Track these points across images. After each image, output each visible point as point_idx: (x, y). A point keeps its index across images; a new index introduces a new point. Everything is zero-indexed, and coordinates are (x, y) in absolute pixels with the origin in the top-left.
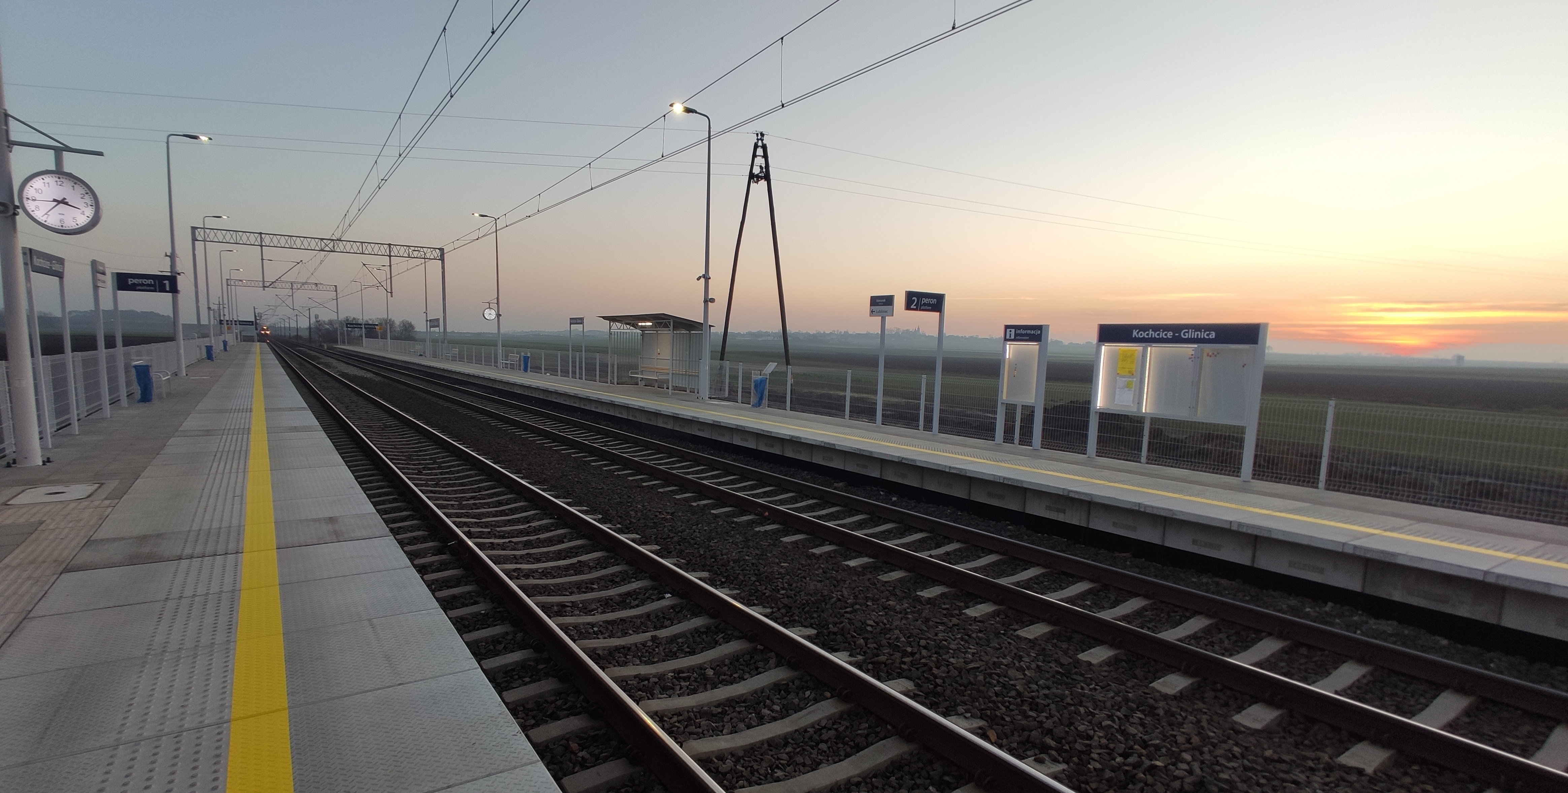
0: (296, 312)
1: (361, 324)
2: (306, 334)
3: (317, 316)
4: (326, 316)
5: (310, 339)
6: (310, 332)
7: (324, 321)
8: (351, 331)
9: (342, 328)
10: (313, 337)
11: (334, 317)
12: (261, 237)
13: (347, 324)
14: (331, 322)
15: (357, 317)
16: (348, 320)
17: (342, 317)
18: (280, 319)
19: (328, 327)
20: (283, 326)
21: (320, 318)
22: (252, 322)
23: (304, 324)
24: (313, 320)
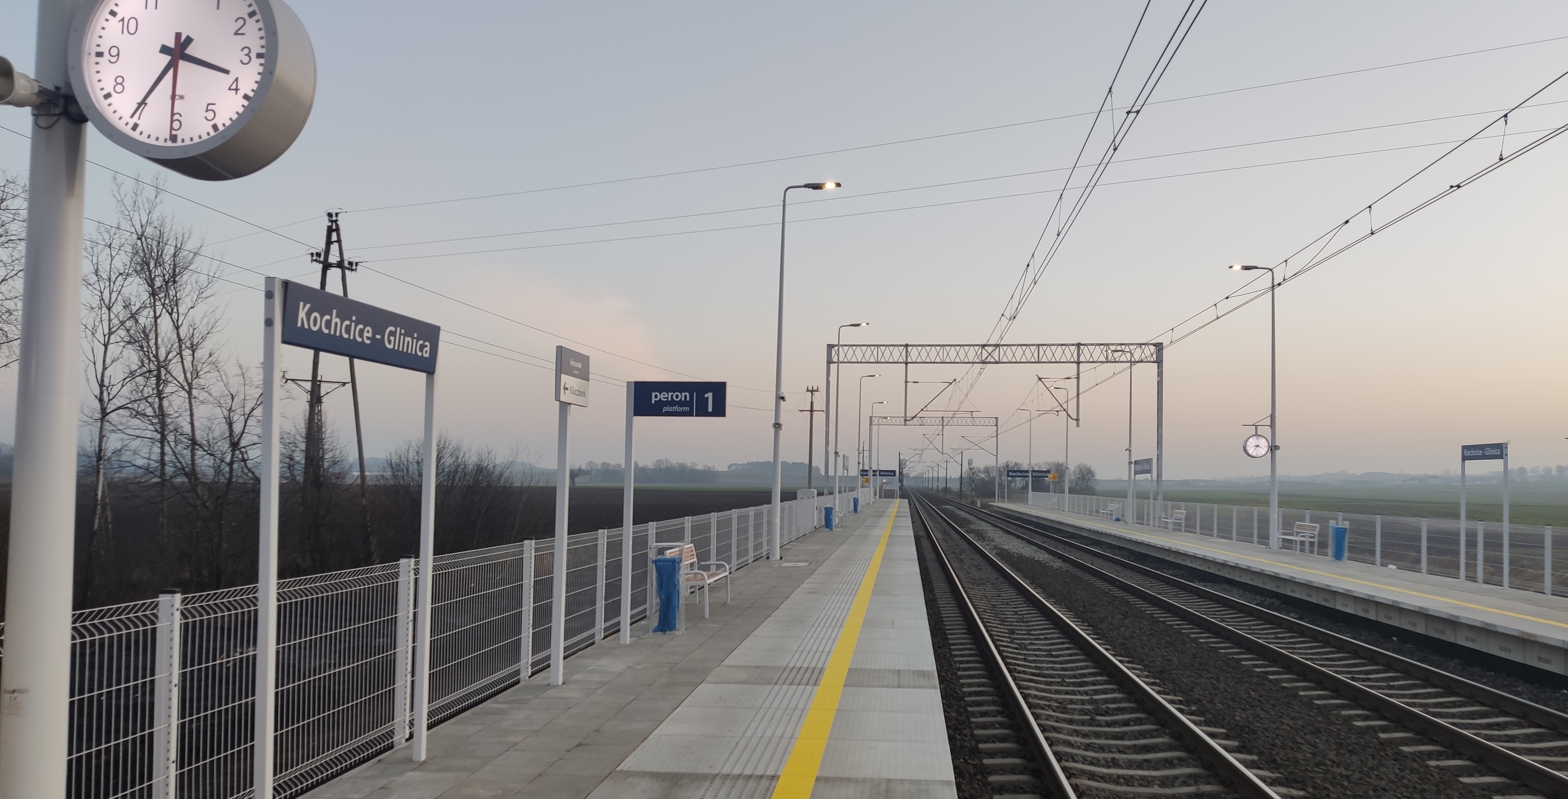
0: (946, 457)
1: (1027, 472)
2: (955, 486)
3: (970, 462)
4: (983, 461)
5: (961, 494)
6: (961, 484)
7: (979, 469)
8: (1011, 482)
9: (1000, 476)
10: (964, 489)
11: (991, 462)
12: (907, 351)
13: (1008, 471)
14: (987, 470)
15: (1019, 461)
16: (1007, 466)
17: (1002, 462)
18: (928, 467)
19: (983, 476)
20: (931, 476)
21: (974, 465)
22: (894, 472)
23: (954, 473)
24: (966, 467)
